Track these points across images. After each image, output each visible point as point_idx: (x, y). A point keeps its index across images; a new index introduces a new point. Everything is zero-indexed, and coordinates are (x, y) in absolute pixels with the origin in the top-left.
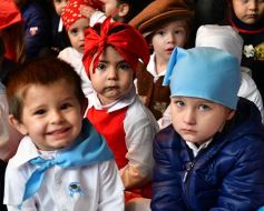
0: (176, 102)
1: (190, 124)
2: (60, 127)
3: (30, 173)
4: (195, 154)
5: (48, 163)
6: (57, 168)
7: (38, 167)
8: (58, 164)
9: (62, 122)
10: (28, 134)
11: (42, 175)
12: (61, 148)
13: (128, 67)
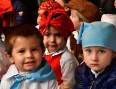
0: (87, 51)
1: (96, 61)
2: (31, 60)
3: (13, 82)
4: (96, 77)
5: (22, 78)
6: (27, 81)
7: (17, 79)
8: (28, 79)
9: (32, 57)
10: (14, 63)
11: (19, 84)
12: (30, 71)
13: (61, 36)
